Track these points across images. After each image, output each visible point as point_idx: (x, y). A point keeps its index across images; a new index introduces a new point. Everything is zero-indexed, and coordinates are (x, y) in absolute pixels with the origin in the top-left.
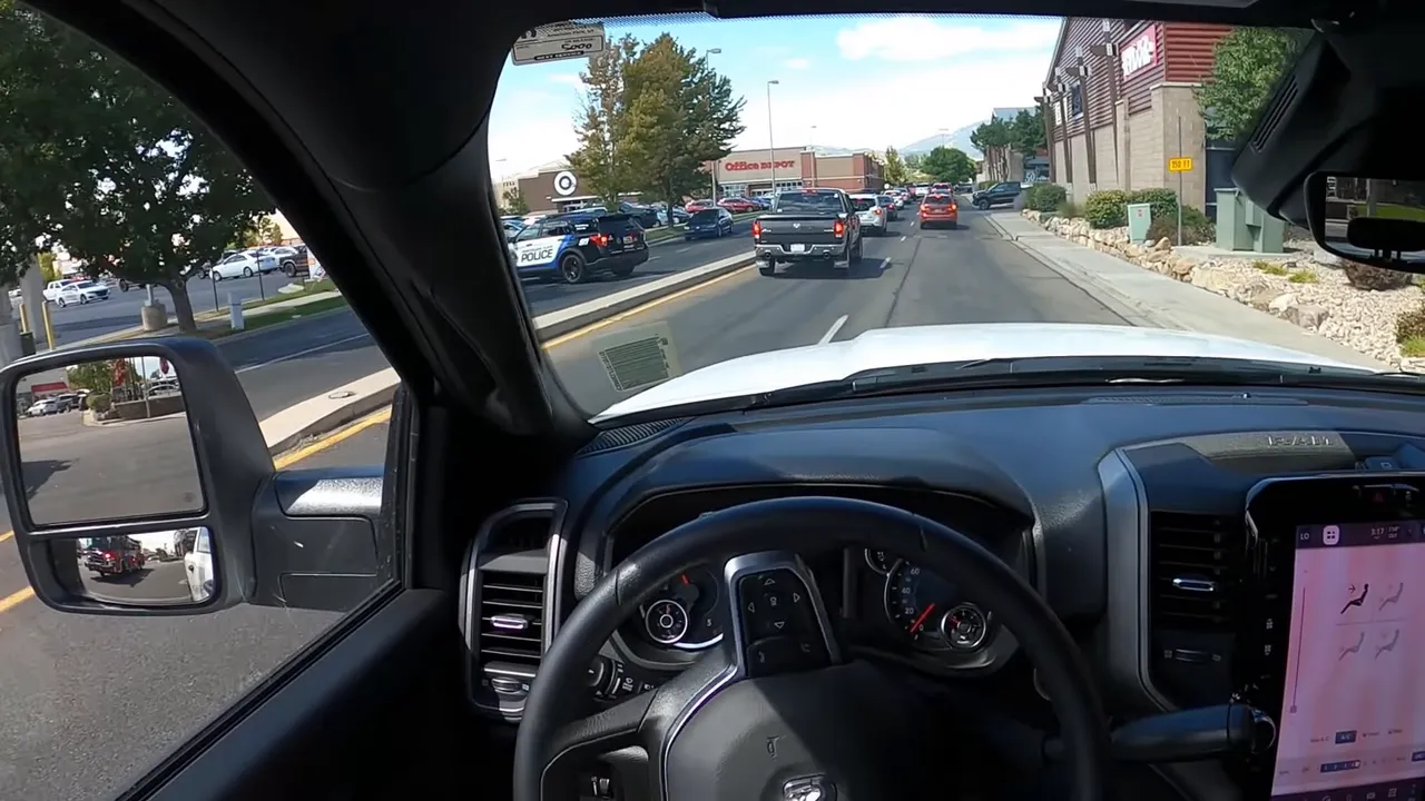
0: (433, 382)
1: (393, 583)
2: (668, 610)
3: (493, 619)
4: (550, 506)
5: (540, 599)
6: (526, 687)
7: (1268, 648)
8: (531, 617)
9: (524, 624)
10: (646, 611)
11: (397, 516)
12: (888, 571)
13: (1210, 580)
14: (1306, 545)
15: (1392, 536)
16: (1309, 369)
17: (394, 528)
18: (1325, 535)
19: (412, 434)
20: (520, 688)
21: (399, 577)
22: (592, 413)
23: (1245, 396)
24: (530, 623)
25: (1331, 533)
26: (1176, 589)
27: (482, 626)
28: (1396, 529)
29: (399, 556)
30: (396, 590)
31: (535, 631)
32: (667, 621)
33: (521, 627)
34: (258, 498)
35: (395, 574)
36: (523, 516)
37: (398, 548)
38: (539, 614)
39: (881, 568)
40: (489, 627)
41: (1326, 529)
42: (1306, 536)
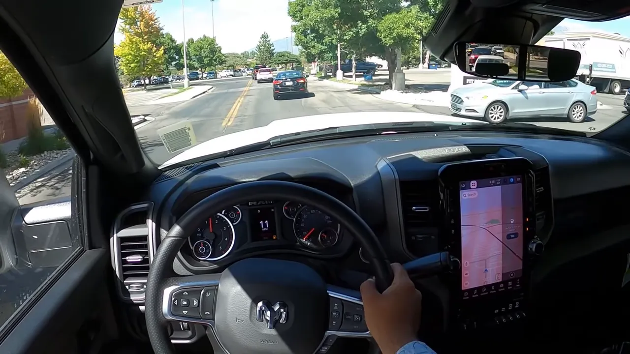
0: (90, 154)
1: (80, 249)
2: (202, 244)
3: (127, 258)
4: (146, 205)
5: (146, 246)
6: (145, 286)
7: (453, 231)
8: (144, 255)
9: (141, 259)
10: (193, 247)
11: (79, 218)
12: (294, 217)
13: (427, 206)
14: (464, 189)
15: (498, 183)
16: (461, 124)
17: (78, 223)
18: (471, 185)
19: (83, 178)
20: (143, 287)
21: (83, 246)
22: (159, 164)
23: (436, 135)
24: (143, 257)
25: (473, 184)
26: (414, 212)
27: (123, 262)
28: (499, 180)
29: (81, 236)
30: (82, 252)
31: (146, 261)
32: (202, 250)
33: (140, 260)
34: (13, 219)
35: (81, 245)
36: (135, 211)
37: (81, 232)
38: (147, 253)
39: (291, 217)
40: (125, 262)
41: (472, 182)
42: (463, 186)
